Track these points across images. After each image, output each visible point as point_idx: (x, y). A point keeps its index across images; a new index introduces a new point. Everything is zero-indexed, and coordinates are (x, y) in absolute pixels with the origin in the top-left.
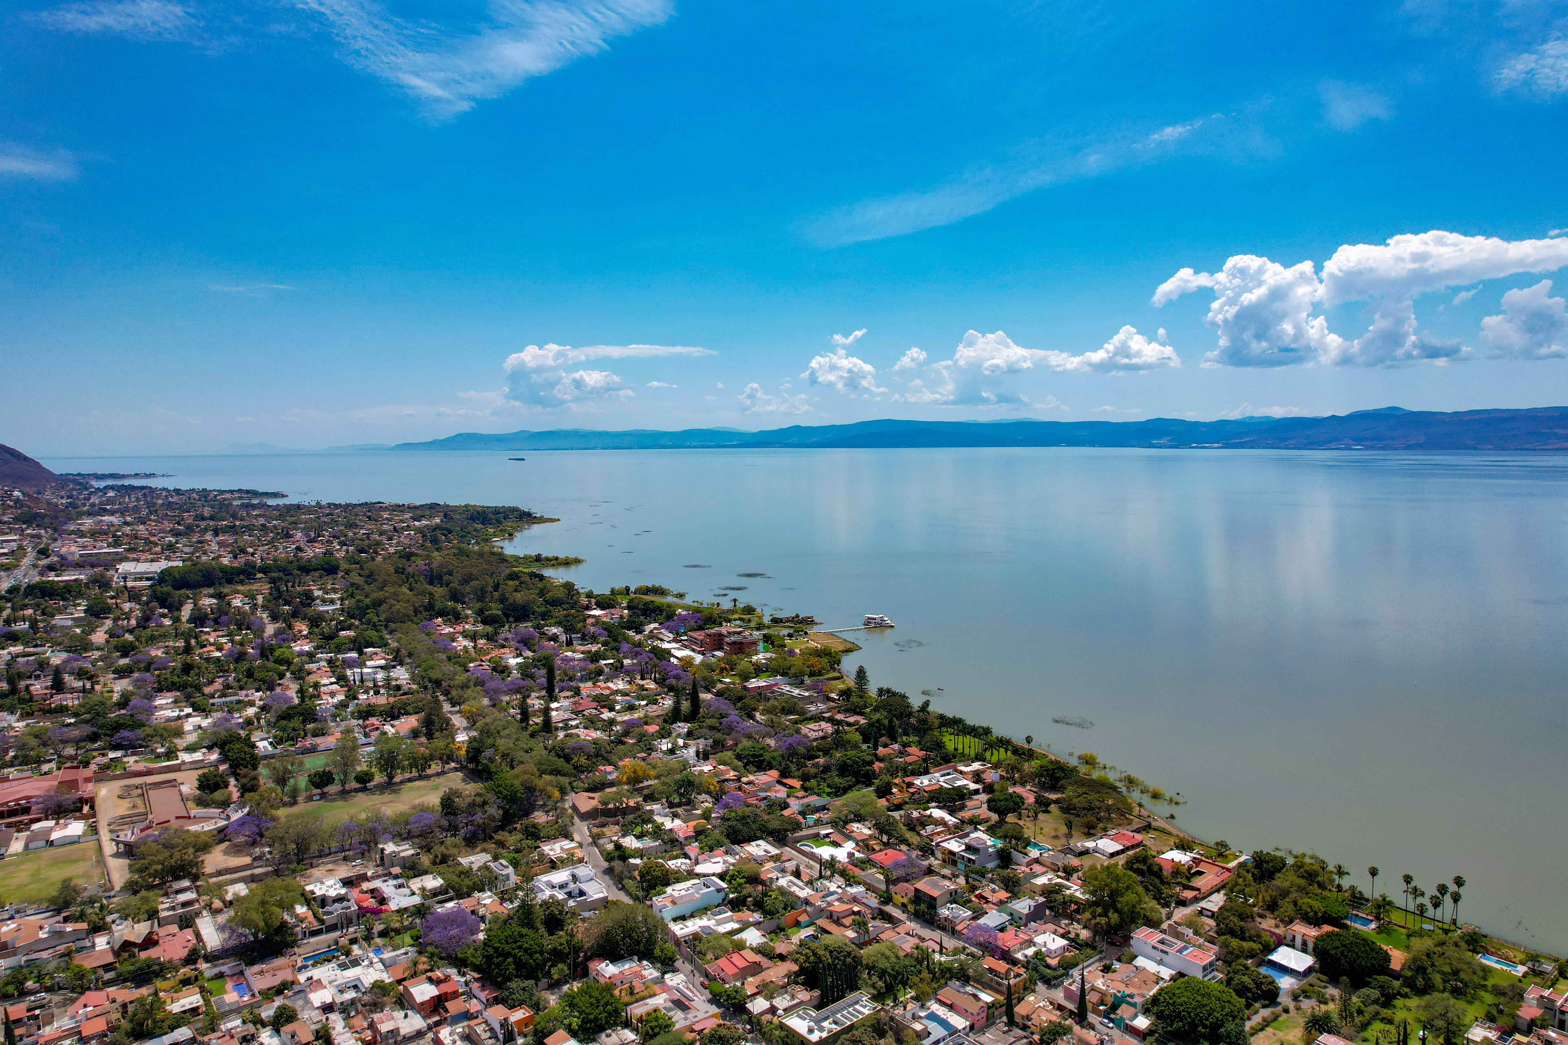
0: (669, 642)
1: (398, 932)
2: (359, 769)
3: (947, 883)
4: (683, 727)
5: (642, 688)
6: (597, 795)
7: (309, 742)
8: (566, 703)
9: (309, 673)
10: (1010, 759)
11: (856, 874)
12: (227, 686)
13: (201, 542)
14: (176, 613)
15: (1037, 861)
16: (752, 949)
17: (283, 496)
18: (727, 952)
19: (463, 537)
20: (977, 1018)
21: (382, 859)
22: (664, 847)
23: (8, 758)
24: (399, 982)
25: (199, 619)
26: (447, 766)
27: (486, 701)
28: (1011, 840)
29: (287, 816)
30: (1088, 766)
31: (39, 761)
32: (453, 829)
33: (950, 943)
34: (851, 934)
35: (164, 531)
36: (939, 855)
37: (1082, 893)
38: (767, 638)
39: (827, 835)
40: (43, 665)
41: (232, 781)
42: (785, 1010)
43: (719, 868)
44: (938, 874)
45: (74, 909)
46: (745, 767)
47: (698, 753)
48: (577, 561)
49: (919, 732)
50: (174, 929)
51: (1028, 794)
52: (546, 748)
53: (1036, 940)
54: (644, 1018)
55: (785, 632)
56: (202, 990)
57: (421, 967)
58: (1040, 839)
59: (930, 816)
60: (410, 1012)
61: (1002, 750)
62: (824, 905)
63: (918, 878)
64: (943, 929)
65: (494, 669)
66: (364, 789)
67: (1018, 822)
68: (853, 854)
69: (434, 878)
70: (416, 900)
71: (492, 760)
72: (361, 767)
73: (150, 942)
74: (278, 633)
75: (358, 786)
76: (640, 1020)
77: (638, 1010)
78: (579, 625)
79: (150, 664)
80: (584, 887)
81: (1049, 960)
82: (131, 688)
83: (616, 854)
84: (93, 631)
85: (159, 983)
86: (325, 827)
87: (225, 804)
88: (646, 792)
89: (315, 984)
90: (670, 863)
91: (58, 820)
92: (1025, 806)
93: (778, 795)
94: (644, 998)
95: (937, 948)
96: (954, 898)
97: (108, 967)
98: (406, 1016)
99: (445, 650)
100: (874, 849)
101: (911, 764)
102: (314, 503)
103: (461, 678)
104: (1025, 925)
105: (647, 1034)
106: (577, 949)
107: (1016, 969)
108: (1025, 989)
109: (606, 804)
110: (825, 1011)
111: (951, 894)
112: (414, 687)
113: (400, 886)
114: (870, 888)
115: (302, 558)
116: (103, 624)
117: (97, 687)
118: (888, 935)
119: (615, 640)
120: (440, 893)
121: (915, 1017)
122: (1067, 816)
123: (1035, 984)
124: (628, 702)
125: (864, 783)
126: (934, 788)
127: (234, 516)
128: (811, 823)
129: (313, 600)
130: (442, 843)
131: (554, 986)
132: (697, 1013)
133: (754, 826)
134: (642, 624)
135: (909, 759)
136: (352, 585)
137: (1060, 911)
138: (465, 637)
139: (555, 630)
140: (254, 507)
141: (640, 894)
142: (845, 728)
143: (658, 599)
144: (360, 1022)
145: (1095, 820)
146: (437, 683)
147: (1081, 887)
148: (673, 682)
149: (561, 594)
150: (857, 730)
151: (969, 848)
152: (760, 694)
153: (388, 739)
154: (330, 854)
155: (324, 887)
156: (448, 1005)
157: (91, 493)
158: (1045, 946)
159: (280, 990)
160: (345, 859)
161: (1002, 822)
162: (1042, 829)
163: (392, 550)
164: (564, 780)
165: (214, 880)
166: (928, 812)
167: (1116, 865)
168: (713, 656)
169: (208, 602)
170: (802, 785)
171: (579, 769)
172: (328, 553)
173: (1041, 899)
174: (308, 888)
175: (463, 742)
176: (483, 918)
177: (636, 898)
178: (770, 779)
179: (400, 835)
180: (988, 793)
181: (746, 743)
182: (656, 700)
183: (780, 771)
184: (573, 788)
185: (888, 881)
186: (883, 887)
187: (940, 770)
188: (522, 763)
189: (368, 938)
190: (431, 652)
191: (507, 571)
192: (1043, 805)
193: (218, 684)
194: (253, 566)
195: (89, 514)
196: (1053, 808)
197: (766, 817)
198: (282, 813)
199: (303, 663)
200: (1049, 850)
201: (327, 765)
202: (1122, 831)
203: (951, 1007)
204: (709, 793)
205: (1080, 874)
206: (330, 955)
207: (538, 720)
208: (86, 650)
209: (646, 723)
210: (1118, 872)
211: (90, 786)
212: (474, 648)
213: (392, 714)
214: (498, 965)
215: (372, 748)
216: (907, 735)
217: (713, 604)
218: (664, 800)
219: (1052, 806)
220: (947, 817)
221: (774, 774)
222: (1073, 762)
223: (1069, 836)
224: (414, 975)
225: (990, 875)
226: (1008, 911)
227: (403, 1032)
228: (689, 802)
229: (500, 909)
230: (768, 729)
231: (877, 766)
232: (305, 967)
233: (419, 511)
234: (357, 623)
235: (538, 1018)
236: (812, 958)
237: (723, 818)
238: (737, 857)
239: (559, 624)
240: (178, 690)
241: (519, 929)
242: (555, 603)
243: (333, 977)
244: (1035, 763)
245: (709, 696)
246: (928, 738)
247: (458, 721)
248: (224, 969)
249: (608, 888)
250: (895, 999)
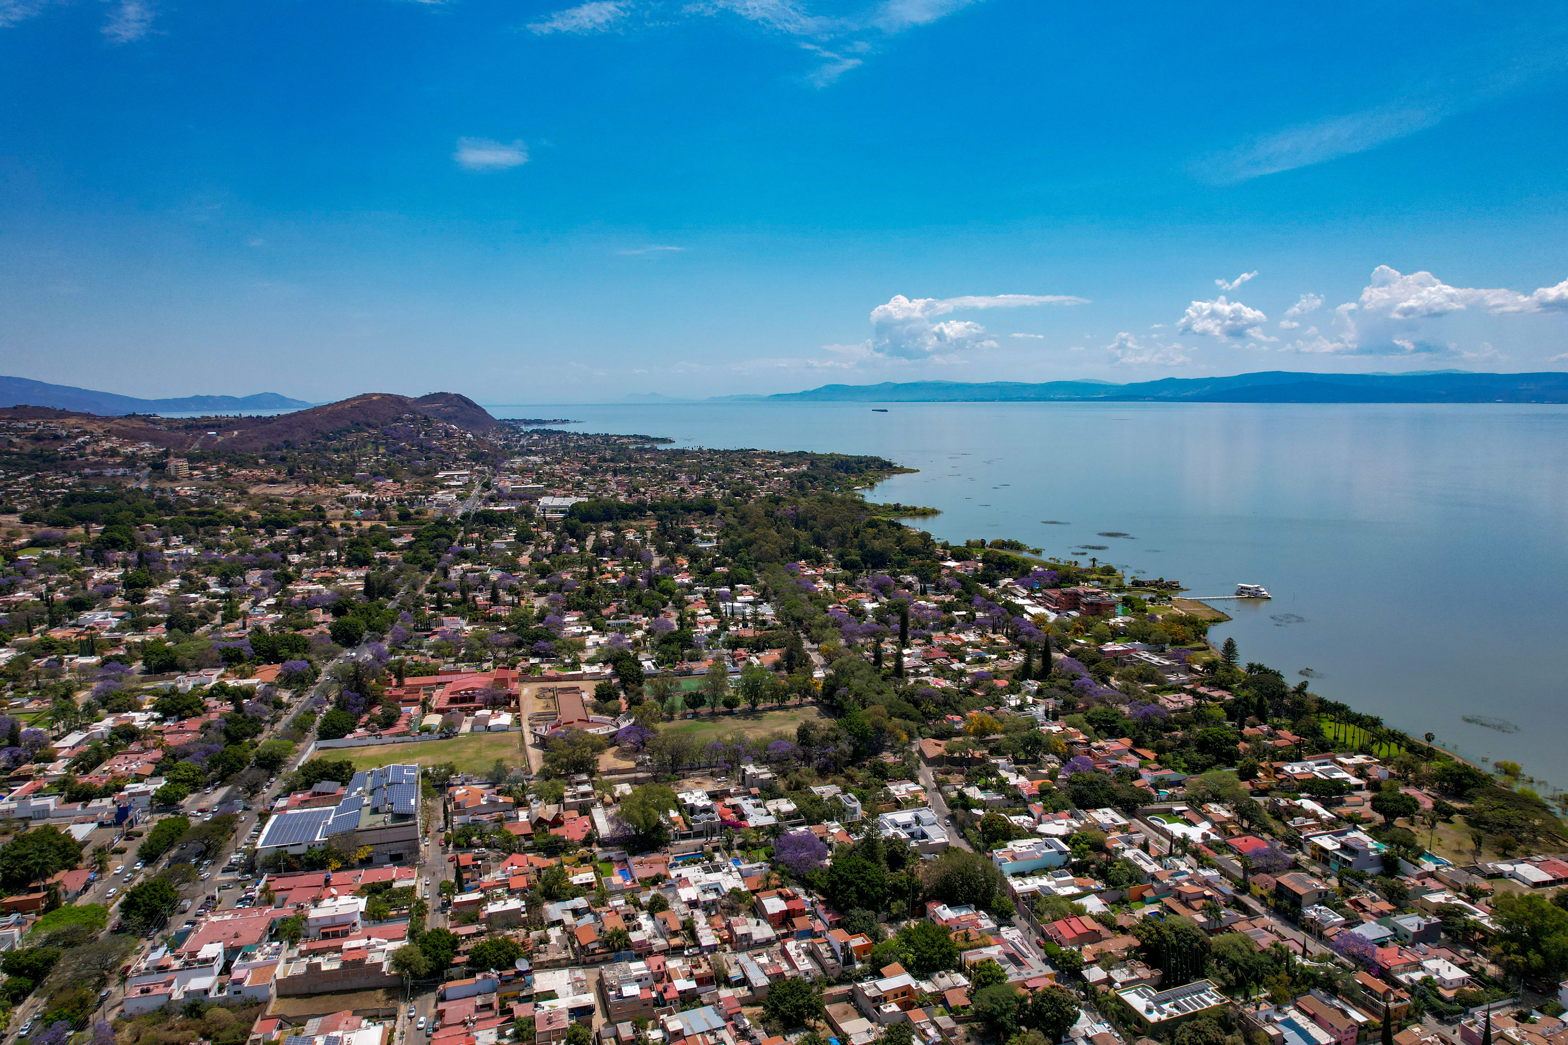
0: (1023, 598)
1: (754, 847)
2: (727, 694)
3: (1316, 882)
4: (1033, 685)
5: (993, 642)
6: (943, 743)
7: (686, 665)
8: (917, 650)
9: (688, 604)
10: (1404, 757)
11: (1210, 857)
12: (620, 610)
13: (603, 481)
14: (582, 543)
15: (1431, 875)
16: (1092, 917)
17: (671, 442)
18: (1065, 915)
19: (827, 484)
20: (1345, 1036)
21: (743, 778)
22: (1007, 802)
23: (460, 655)
24: (754, 892)
25: (600, 549)
26: (804, 700)
27: (842, 642)
28: (1398, 847)
29: (665, 730)
30: (1507, 777)
31: (481, 660)
32: (807, 759)
33: (1316, 948)
34: (1200, 918)
35: (573, 470)
36: (1308, 850)
37: (1492, 922)
38: (1126, 601)
39: (1181, 812)
40: (484, 580)
41: (622, 694)
42: (1122, 984)
43: (1062, 830)
44: (1305, 870)
45: (504, 785)
46: (1095, 731)
47: (1047, 712)
48: (935, 512)
49: (1293, 714)
50: (575, 814)
51: (1425, 798)
52: (896, 692)
53: (1425, 964)
54: (978, 966)
55: (1147, 596)
56: (596, 870)
57: (773, 882)
58: (1436, 851)
59: (1300, 807)
60: (761, 921)
61: (1394, 746)
62: (1172, 884)
63: (1281, 870)
64: (1309, 931)
65: (851, 612)
66: (730, 713)
67: (1410, 827)
68: (1209, 836)
69: (788, 802)
70: (771, 820)
71: (846, 698)
72: (729, 693)
73: (557, 822)
74: (663, 565)
75: (725, 709)
76: (973, 967)
77: (972, 957)
78: (934, 575)
79: (561, 586)
80: (926, 830)
81: (1442, 991)
82: (547, 605)
83: (960, 802)
84: (520, 554)
85: (564, 858)
86: (696, 743)
87: (615, 713)
88: (992, 745)
89: (684, 882)
90: (1012, 818)
91: (493, 710)
92: (1419, 811)
93: (1130, 765)
94: (979, 947)
95: (1300, 950)
96: (1323, 899)
97: (527, 837)
98: (758, 924)
99: (807, 590)
100: (1232, 834)
101: (1281, 748)
102: (696, 449)
103: (820, 618)
104: (1412, 945)
105: (979, 981)
106: (916, 889)
107: (1397, 992)
108: (1409, 1017)
109: (952, 752)
110: (1166, 993)
111: (1320, 894)
112: (778, 623)
113: (758, 806)
114: (1224, 873)
115: (685, 498)
116: (527, 549)
117: (523, 602)
118: (1243, 926)
119: (969, 593)
120: (793, 817)
121: (1269, 1020)
122: (1476, 830)
123: (1422, 1014)
124: (978, 654)
125: (1225, 763)
126: (1307, 777)
127: (630, 459)
128: (1164, 798)
129: (694, 537)
130: (797, 770)
131: (893, 920)
132: (1031, 971)
133: (1101, 793)
134: (996, 578)
135: (1279, 743)
136: (728, 525)
137: (1460, 937)
138: (826, 579)
139: (909, 578)
140: (646, 451)
141: (981, 844)
142: (1209, 702)
143: (1013, 554)
144: (719, 921)
145: (1514, 840)
146: (799, 621)
147: (1490, 915)
148: (1026, 638)
149: (917, 544)
150: (1221, 705)
151: (1345, 847)
152: (1116, 659)
153: (753, 669)
154: (699, 768)
155: (693, 797)
156: (795, 920)
157: (521, 436)
158: (1437, 973)
159: (656, 880)
160: (712, 774)
161: (1388, 825)
162: (1440, 840)
163: (763, 494)
164: (913, 725)
165: (606, 777)
166: (1298, 802)
167: (1542, 897)
168: (1068, 615)
169: (607, 534)
170: (1157, 757)
171: (927, 715)
172: (708, 495)
173: (1435, 920)
174: (680, 796)
175: (820, 678)
176: (830, 846)
177: (976, 848)
178: (1122, 747)
179: (760, 759)
180: (1373, 791)
181: (1098, 707)
182: (1007, 655)
183: (1133, 740)
184: (920, 733)
185: (1246, 869)
186: (1240, 875)
187: (1315, 759)
188: (874, 704)
189: (729, 848)
190: (794, 592)
191: (867, 519)
192: (1444, 814)
193: (613, 608)
194: (642, 503)
195: (520, 454)
196: (1456, 817)
197: (1115, 785)
198: (661, 726)
199: (683, 594)
200: (1448, 865)
201: (700, 688)
202: (1553, 859)
203: (1313, 1018)
204: (1056, 754)
205: (1490, 899)
206: (696, 858)
207: (890, 665)
208: (515, 571)
209: (996, 677)
210: (1544, 906)
211: (516, 685)
212: (834, 590)
213: (758, 646)
214: (842, 892)
215: (739, 677)
216: (1279, 716)
217: (1070, 562)
218: (1010, 756)
219: (1456, 816)
220: (1321, 811)
221: (1127, 742)
222: (1488, 769)
223: (1477, 853)
224: (767, 888)
225: (1370, 882)
226: (1391, 926)
227: (755, 937)
228: (1035, 761)
229: (846, 839)
230: (1123, 696)
231: (1242, 746)
232: (676, 865)
233: (788, 459)
234: (730, 560)
235: (875, 948)
236: (1155, 936)
237: (1069, 781)
238: (1082, 822)
239: (914, 573)
240: (582, 610)
241: (863, 861)
242: (911, 552)
243: (698, 878)
244: (1436, 765)
245: (1061, 656)
246: (1302, 722)
247: (816, 658)
248: (612, 854)
249: (949, 834)
250: (1247, 996)
